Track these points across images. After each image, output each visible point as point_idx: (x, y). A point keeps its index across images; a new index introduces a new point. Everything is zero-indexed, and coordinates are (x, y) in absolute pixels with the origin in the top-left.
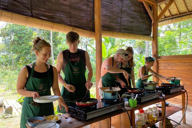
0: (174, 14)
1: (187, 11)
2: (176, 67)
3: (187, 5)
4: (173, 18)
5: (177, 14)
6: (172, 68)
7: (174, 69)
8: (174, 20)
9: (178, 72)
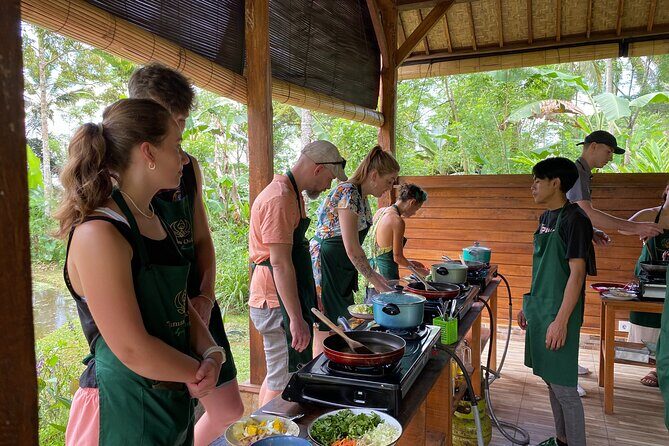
0: (435, 48)
1: (474, 44)
2: (448, 210)
3: (476, 27)
4: (432, 61)
5: (446, 51)
6: (436, 215)
7: (442, 215)
8: (436, 65)
9: (452, 225)
